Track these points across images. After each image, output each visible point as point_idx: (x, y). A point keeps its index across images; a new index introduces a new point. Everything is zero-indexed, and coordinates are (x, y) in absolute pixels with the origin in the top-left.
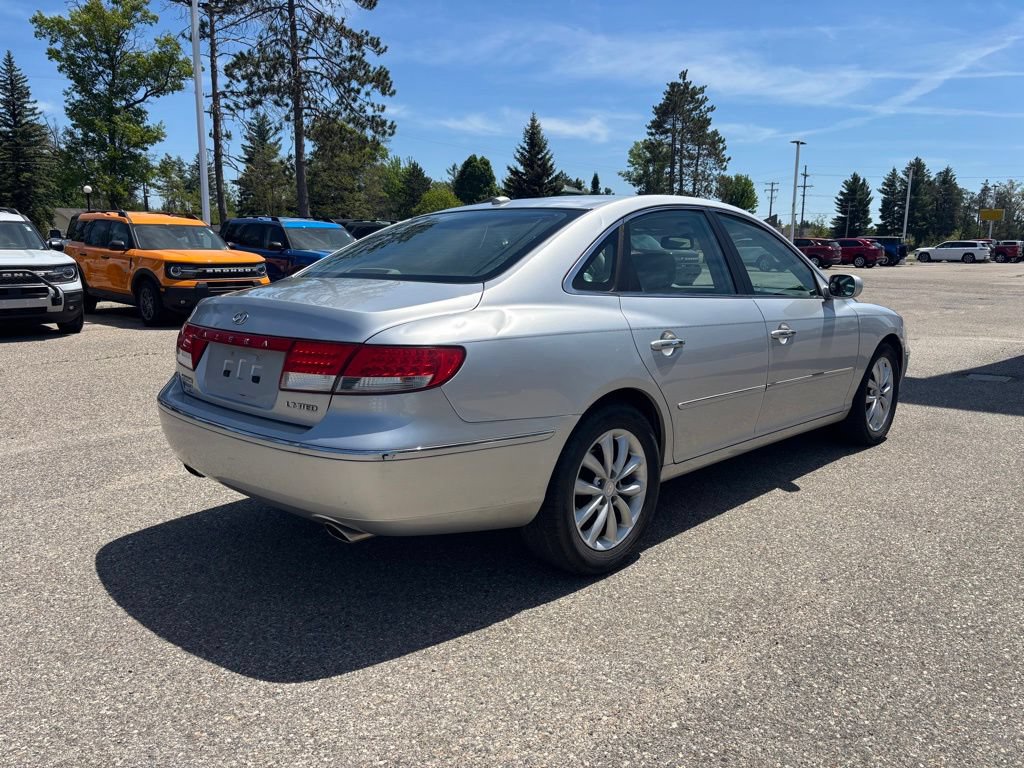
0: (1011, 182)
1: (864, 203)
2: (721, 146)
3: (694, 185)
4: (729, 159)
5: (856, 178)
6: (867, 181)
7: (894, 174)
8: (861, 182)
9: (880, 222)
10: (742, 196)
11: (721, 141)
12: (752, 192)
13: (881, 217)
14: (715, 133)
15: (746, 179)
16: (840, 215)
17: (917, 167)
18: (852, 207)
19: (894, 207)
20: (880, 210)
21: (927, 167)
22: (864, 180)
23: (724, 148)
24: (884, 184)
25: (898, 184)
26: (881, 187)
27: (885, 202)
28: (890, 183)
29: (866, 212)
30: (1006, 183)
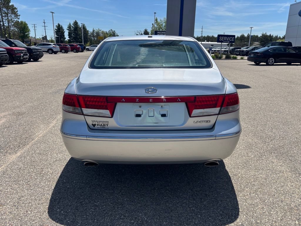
0: (99, 29)
1: (63, 33)
2: (16, 10)
3: (8, 23)
4: (20, 15)
5: (59, 25)
6: (63, 26)
7: (70, 24)
8: (61, 26)
9: (69, 39)
10: (24, 28)
11: (15, 8)
12: (28, 27)
13: (69, 37)
14: (13, 6)
15: (25, 22)
16: (57, 36)
17: (76, 23)
18: (60, 34)
19: (71, 35)
20: (68, 35)
21: (78, 23)
22: (62, 26)
23: (17, 11)
24: (68, 27)
25: (72, 28)
26: (67, 28)
27: (69, 33)
28: (69, 27)
29: (64, 36)
30: (98, 29)
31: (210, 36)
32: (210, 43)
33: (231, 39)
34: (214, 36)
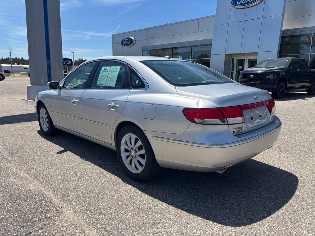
31: (19, 59)
32: (21, 66)
33: (68, 62)
34: (23, 58)
